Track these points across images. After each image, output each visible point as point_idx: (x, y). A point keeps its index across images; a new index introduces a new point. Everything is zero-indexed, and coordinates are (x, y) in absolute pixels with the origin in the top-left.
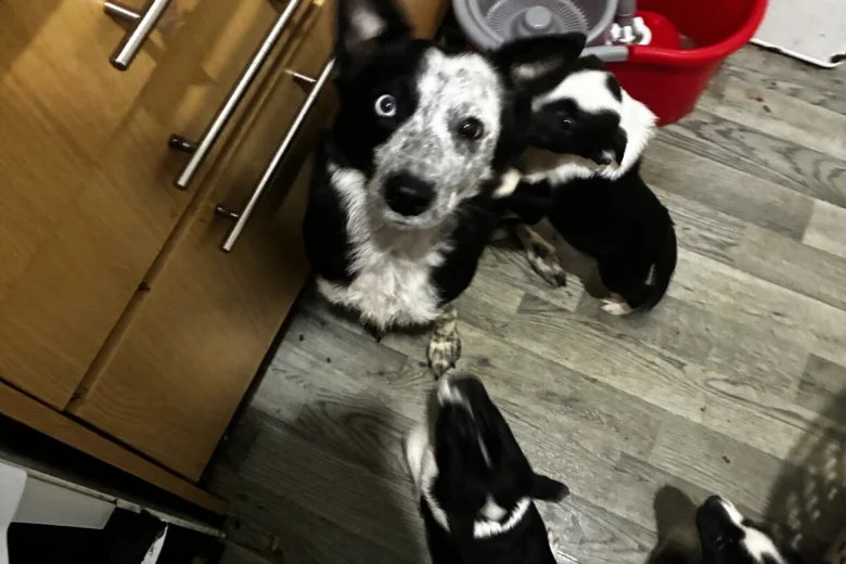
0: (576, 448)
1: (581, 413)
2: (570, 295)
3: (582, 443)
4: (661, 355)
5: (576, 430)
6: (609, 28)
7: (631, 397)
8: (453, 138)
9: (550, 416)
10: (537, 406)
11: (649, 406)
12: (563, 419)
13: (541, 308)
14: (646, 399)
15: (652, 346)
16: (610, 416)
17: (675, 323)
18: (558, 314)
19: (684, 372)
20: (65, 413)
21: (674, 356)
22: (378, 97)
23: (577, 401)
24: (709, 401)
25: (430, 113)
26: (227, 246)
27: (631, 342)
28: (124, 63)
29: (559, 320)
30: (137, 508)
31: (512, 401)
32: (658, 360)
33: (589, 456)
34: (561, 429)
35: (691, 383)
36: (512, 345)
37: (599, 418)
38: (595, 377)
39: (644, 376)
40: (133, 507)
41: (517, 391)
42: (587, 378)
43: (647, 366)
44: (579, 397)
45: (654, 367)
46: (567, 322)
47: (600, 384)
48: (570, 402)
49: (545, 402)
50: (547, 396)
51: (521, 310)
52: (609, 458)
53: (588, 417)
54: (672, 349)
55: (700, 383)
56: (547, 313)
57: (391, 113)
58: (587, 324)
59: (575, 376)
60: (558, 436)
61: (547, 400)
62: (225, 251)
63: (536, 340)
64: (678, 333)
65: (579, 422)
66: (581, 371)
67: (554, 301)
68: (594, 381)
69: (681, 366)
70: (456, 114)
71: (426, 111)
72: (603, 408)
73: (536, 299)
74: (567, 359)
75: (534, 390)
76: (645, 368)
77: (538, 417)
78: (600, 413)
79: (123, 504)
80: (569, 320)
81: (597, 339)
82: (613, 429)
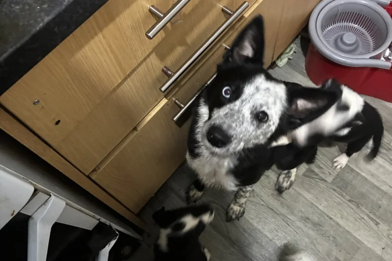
0: (313, 248)
1: (320, 232)
2: (330, 174)
3: (317, 246)
4: (368, 216)
5: (316, 240)
6: (385, 51)
7: (348, 232)
8: (251, 118)
9: (305, 229)
10: (300, 223)
11: (355, 238)
12: (311, 232)
13: (314, 176)
14: (355, 234)
15: (365, 210)
16: (335, 238)
17: (380, 202)
18: (321, 182)
19: (378, 227)
20: (88, 177)
21: (375, 218)
22: (225, 86)
23: (320, 226)
24: (387, 245)
25: (244, 103)
26: (175, 119)
27: (355, 205)
28: (151, 37)
29: (322, 185)
30: (108, 223)
31: (289, 217)
32: (366, 218)
33: (319, 253)
34: (308, 236)
35: (380, 234)
36: (295, 190)
37: (329, 237)
38: (332, 217)
39: (357, 223)
40: (106, 222)
41: (292, 213)
42: (328, 216)
43: (360, 219)
44: (321, 224)
45: (362, 220)
46: (325, 187)
47: (334, 221)
48: (317, 225)
49: (304, 222)
50: (306, 219)
51: (304, 175)
52: (329, 257)
53: (324, 235)
54: (375, 214)
55: (385, 234)
56: (316, 180)
57: (228, 96)
58: (334, 190)
59: (322, 213)
60: (307, 240)
61: (305, 221)
62: (174, 121)
63: (308, 191)
64: (380, 207)
65: (318, 236)
66: (326, 212)
67: (321, 175)
68: (331, 218)
69: (377, 224)
70: (256, 108)
71: (242, 102)
72: (332, 233)
73: (313, 171)
74: (320, 204)
75: (300, 214)
76: (358, 219)
77: (298, 228)
78: (331, 235)
79: (103, 220)
80: (326, 186)
81: (338, 199)
82: (335, 244)
